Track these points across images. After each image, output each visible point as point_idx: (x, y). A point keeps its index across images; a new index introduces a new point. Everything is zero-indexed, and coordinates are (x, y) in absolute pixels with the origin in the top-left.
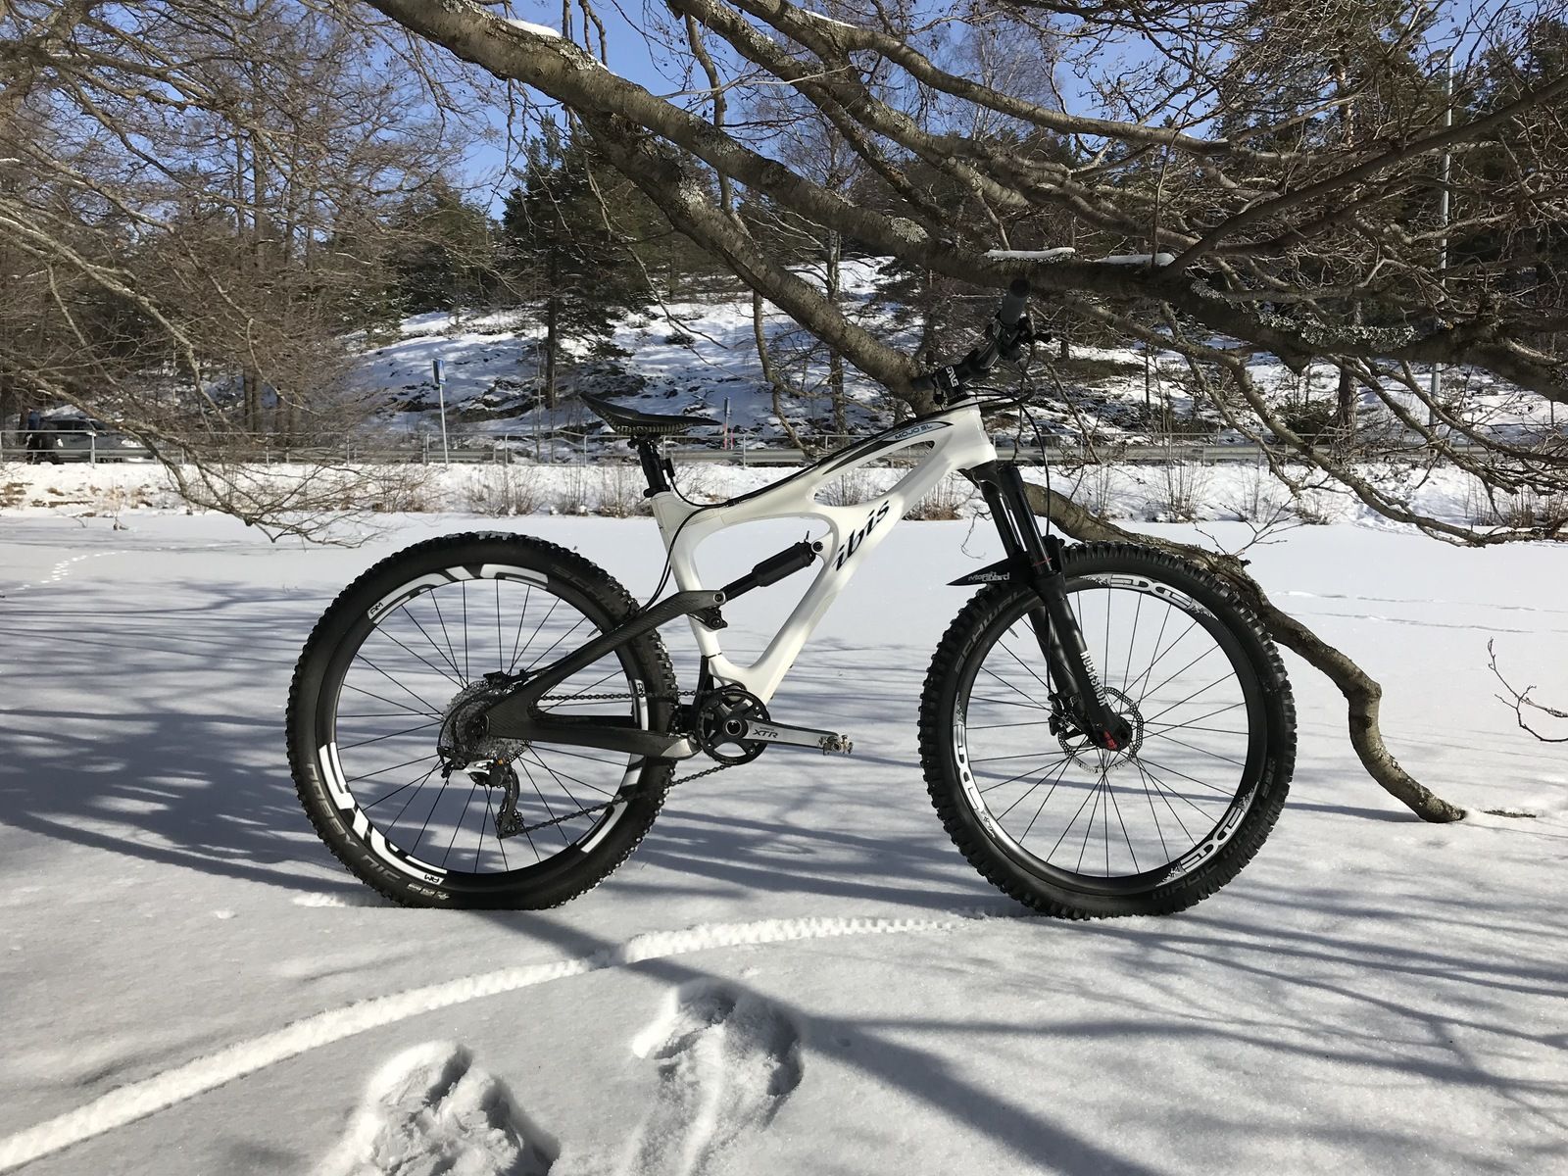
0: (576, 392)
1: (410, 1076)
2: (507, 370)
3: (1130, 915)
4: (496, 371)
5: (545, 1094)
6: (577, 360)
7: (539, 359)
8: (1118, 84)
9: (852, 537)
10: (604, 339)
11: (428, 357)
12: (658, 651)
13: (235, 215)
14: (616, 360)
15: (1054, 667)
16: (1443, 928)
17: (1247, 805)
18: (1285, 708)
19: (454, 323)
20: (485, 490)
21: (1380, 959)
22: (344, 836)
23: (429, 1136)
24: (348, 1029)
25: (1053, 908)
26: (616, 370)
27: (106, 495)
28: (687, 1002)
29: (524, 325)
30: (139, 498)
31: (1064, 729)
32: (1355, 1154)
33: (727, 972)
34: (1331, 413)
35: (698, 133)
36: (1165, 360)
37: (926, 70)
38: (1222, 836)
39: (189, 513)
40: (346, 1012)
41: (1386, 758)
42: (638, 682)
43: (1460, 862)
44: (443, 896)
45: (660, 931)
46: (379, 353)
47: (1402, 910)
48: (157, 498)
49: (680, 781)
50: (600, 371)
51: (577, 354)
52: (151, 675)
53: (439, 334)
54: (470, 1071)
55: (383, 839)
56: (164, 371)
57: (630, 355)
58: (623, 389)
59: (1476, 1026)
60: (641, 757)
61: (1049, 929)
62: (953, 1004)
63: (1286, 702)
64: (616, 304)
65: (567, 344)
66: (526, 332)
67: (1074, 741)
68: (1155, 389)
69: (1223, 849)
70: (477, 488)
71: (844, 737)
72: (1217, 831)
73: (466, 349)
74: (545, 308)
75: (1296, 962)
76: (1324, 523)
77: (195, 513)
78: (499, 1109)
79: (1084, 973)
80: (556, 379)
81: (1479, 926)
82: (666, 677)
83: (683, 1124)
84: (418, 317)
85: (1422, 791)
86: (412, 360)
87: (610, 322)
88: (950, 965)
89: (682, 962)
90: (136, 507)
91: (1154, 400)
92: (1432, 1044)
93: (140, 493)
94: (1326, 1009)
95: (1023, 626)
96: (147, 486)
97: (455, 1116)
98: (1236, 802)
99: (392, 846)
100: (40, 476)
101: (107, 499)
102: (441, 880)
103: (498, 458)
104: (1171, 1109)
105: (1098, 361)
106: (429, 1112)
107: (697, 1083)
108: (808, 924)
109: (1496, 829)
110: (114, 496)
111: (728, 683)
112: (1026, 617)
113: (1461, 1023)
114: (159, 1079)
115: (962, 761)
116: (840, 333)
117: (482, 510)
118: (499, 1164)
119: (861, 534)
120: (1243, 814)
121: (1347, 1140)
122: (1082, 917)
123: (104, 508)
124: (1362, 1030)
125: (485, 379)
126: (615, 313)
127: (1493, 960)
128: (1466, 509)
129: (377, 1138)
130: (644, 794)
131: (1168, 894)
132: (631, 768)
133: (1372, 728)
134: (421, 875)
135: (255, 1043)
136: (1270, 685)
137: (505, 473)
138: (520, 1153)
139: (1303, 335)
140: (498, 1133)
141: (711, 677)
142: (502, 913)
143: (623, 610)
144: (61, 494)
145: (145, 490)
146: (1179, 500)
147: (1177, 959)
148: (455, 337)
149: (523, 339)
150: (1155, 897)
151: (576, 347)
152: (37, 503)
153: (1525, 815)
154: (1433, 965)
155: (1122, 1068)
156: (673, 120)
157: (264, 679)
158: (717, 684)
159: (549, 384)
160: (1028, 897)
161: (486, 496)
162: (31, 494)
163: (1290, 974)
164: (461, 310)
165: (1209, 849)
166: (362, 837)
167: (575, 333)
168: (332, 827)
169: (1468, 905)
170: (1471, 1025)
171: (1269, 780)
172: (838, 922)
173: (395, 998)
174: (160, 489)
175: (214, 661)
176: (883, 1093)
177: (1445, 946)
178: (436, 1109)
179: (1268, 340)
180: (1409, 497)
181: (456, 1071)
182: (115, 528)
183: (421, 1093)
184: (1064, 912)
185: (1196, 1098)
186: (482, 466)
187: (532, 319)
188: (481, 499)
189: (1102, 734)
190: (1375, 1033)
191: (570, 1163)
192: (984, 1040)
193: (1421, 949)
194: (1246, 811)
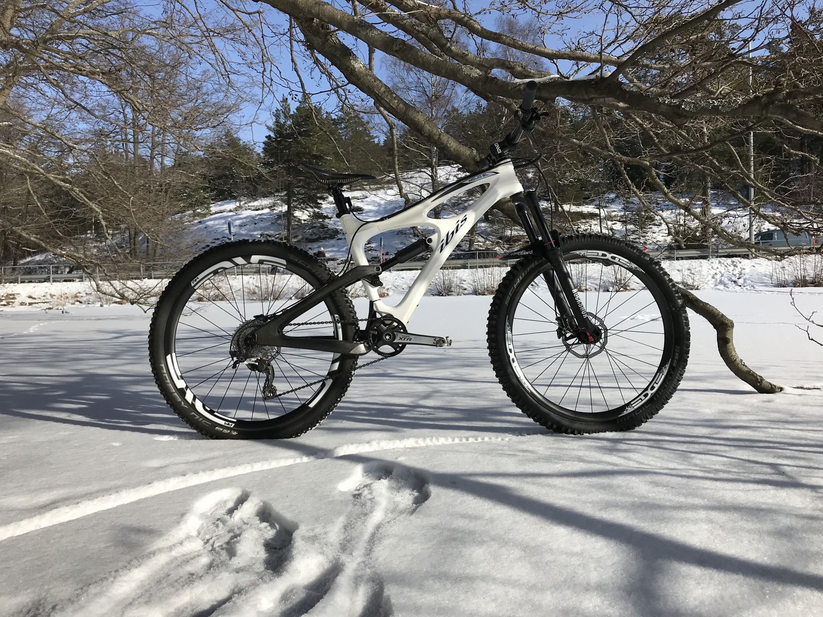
0: (303, 238)
1: (217, 504)
2: (267, 228)
3: (605, 432)
4: (261, 229)
5: (291, 506)
6: (303, 222)
7: (283, 222)
8: (578, 44)
9: (448, 235)
10: (317, 210)
11: (225, 223)
12: (346, 299)
13: (124, 154)
14: (323, 221)
15: (558, 303)
16: (775, 431)
17: (665, 371)
18: (683, 318)
19: (238, 205)
20: (256, 288)
21: (742, 444)
22: (180, 403)
23: (227, 526)
24: (182, 485)
25: (563, 429)
26: (323, 226)
27: (58, 298)
28: (367, 472)
29: (274, 205)
30: (76, 299)
31: (565, 335)
32: (736, 516)
33: (389, 458)
34: (698, 234)
35: (359, 26)
36: (609, 210)
37: (478, 29)
38: (653, 388)
39: (101, 306)
40: (181, 478)
41: (738, 360)
42: (336, 315)
43: (781, 407)
44: (235, 433)
45: (352, 444)
46: (200, 222)
47: (753, 425)
48: (85, 299)
49: (360, 367)
50: (315, 227)
51: (302, 218)
52: (83, 362)
53: (230, 211)
54: (249, 499)
55: (201, 404)
56: (88, 235)
57: (330, 218)
58: (328, 236)
59: (797, 467)
60: (340, 354)
61: (561, 438)
62: (511, 466)
63: (684, 315)
64: (322, 193)
65: (297, 213)
66: (276, 208)
67: (570, 342)
68: (605, 225)
69: (654, 396)
70: (252, 287)
71: (447, 337)
72: (650, 386)
73: (245, 218)
74: (285, 195)
75: (696, 446)
76: (697, 289)
77: (105, 306)
78: (265, 515)
79: (581, 453)
80: (292, 231)
81: (794, 430)
82: (351, 312)
83: (366, 515)
84: (219, 203)
85: (758, 377)
86: (218, 224)
87: (319, 201)
88: (509, 453)
89: (364, 455)
90: (74, 304)
91: (605, 231)
92: (773, 474)
93: (76, 296)
94: (715, 463)
95: (540, 280)
96: (80, 293)
97: (241, 519)
98: (660, 369)
99: (207, 408)
100: (23, 290)
101: (59, 300)
102: (233, 425)
103: (263, 272)
104: (633, 502)
105: (574, 212)
106: (227, 517)
107: (374, 498)
108: (431, 440)
109: (800, 395)
110: (62, 299)
111: (384, 315)
112: (542, 275)
113: (788, 465)
114: (80, 504)
115: (511, 352)
116: (437, 137)
117: (255, 298)
118: (266, 536)
119: (453, 233)
120: (663, 376)
121: (730, 511)
122: (579, 433)
123: (57, 305)
124: (735, 470)
125: (255, 233)
126: (322, 196)
127: (804, 442)
128: (771, 279)
129: (199, 528)
130: (341, 374)
131: (625, 420)
132: (334, 362)
133: (730, 344)
134: (222, 422)
135: (132, 490)
136: (674, 306)
137: (267, 279)
138: (277, 532)
139: (683, 107)
140: (265, 524)
141: (375, 312)
142: (266, 440)
143: (327, 277)
144: (35, 299)
145: (78, 295)
146: (620, 280)
147: (632, 447)
148: (239, 212)
149: (275, 212)
150: (618, 422)
151: (302, 215)
152: (22, 304)
153: (815, 389)
154: (771, 445)
155: (603, 487)
156: (346, 19)
157: (140, 361)
158: (378, 316)
159: (289, 234)
160: (549, 423)
161: (257, 291)
162: (19, 300)
163: (694, 450)
164: (241, 199)
165: (646, 396)
166: (190, 403)
167: (302, 208)
168: (174, 397)
169: (787, 422)
170: (794, 466)
171: (677, 357)
172: (447, 439)
173: (208, 473)
174: (87, 294)
175: (114, 356)
176: (475, 501)
177: (777, 438)
178: (231, 517)
179: (664, 110)
180: (741, 274)
181: (241, 501)
182: (63, 312)
183: (224, 511)
184: (569, 431)
185: (645, 498)
186: (254, 276)
187: (279, 202)
188: (254, 293)
189: (586, 334)
190: (743, 471)
191: (305, 531)
192: (529, 480)
193: (764, 439)
194: (665, 374)
